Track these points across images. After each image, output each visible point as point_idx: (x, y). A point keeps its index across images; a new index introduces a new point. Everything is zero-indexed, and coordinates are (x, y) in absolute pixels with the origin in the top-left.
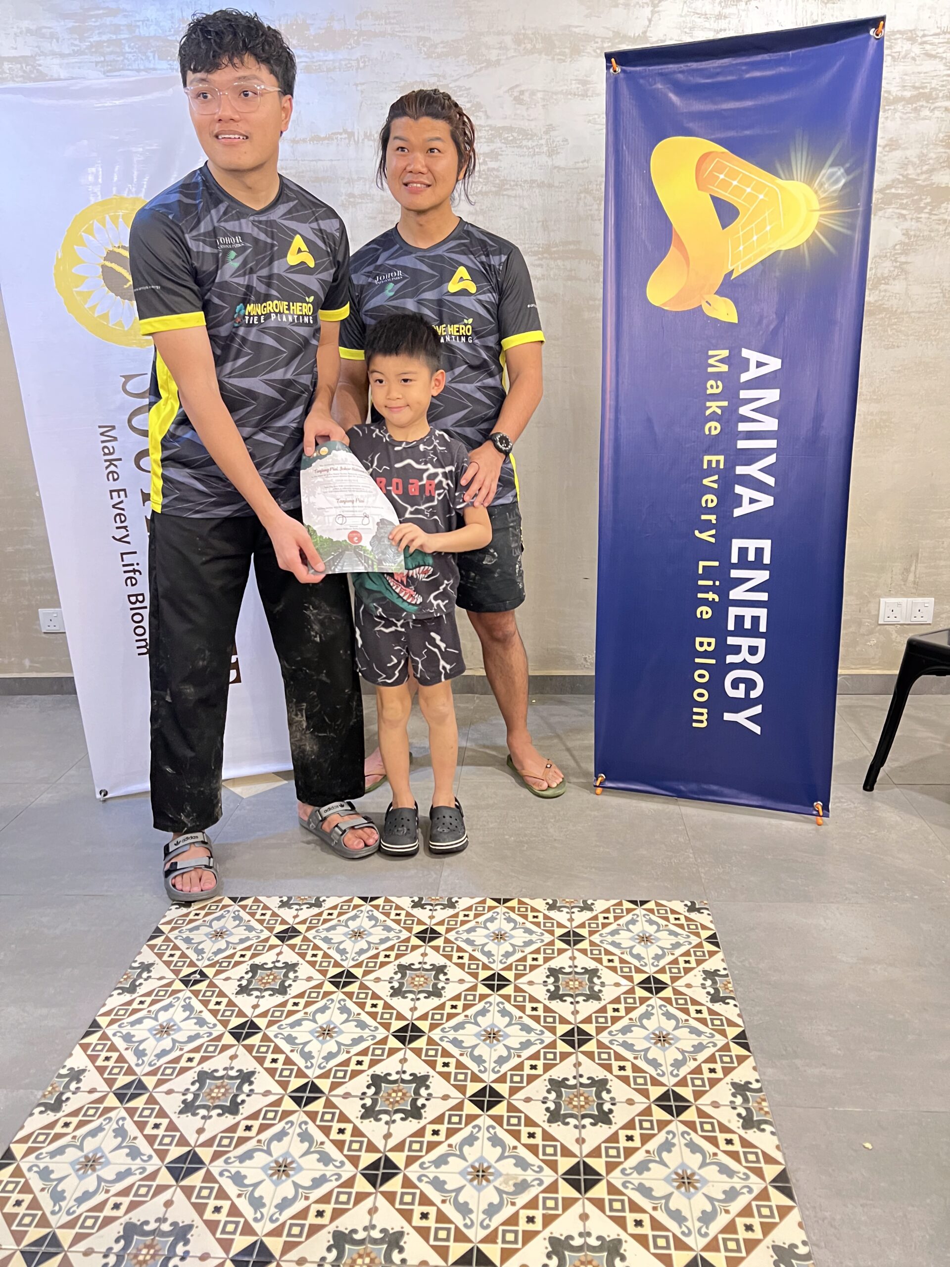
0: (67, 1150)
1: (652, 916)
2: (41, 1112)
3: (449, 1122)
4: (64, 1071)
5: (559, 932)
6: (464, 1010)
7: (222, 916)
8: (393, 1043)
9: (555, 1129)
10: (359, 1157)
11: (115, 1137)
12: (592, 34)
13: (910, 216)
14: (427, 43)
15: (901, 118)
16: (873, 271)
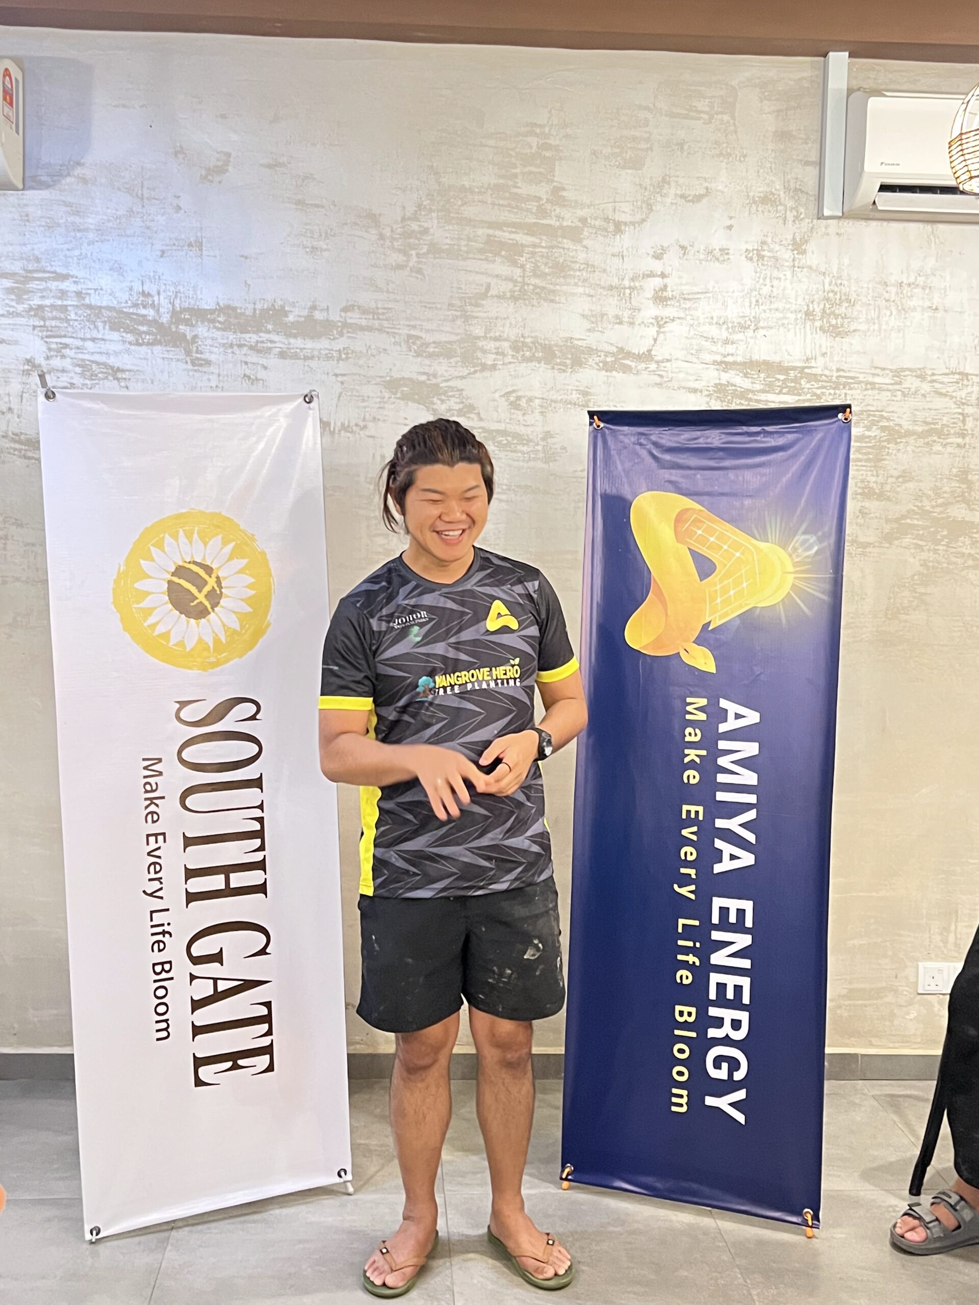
12: (595, 348)
13: (928, 547)
14: (418, 342)
15: (913, 451)
16: (892, 601)
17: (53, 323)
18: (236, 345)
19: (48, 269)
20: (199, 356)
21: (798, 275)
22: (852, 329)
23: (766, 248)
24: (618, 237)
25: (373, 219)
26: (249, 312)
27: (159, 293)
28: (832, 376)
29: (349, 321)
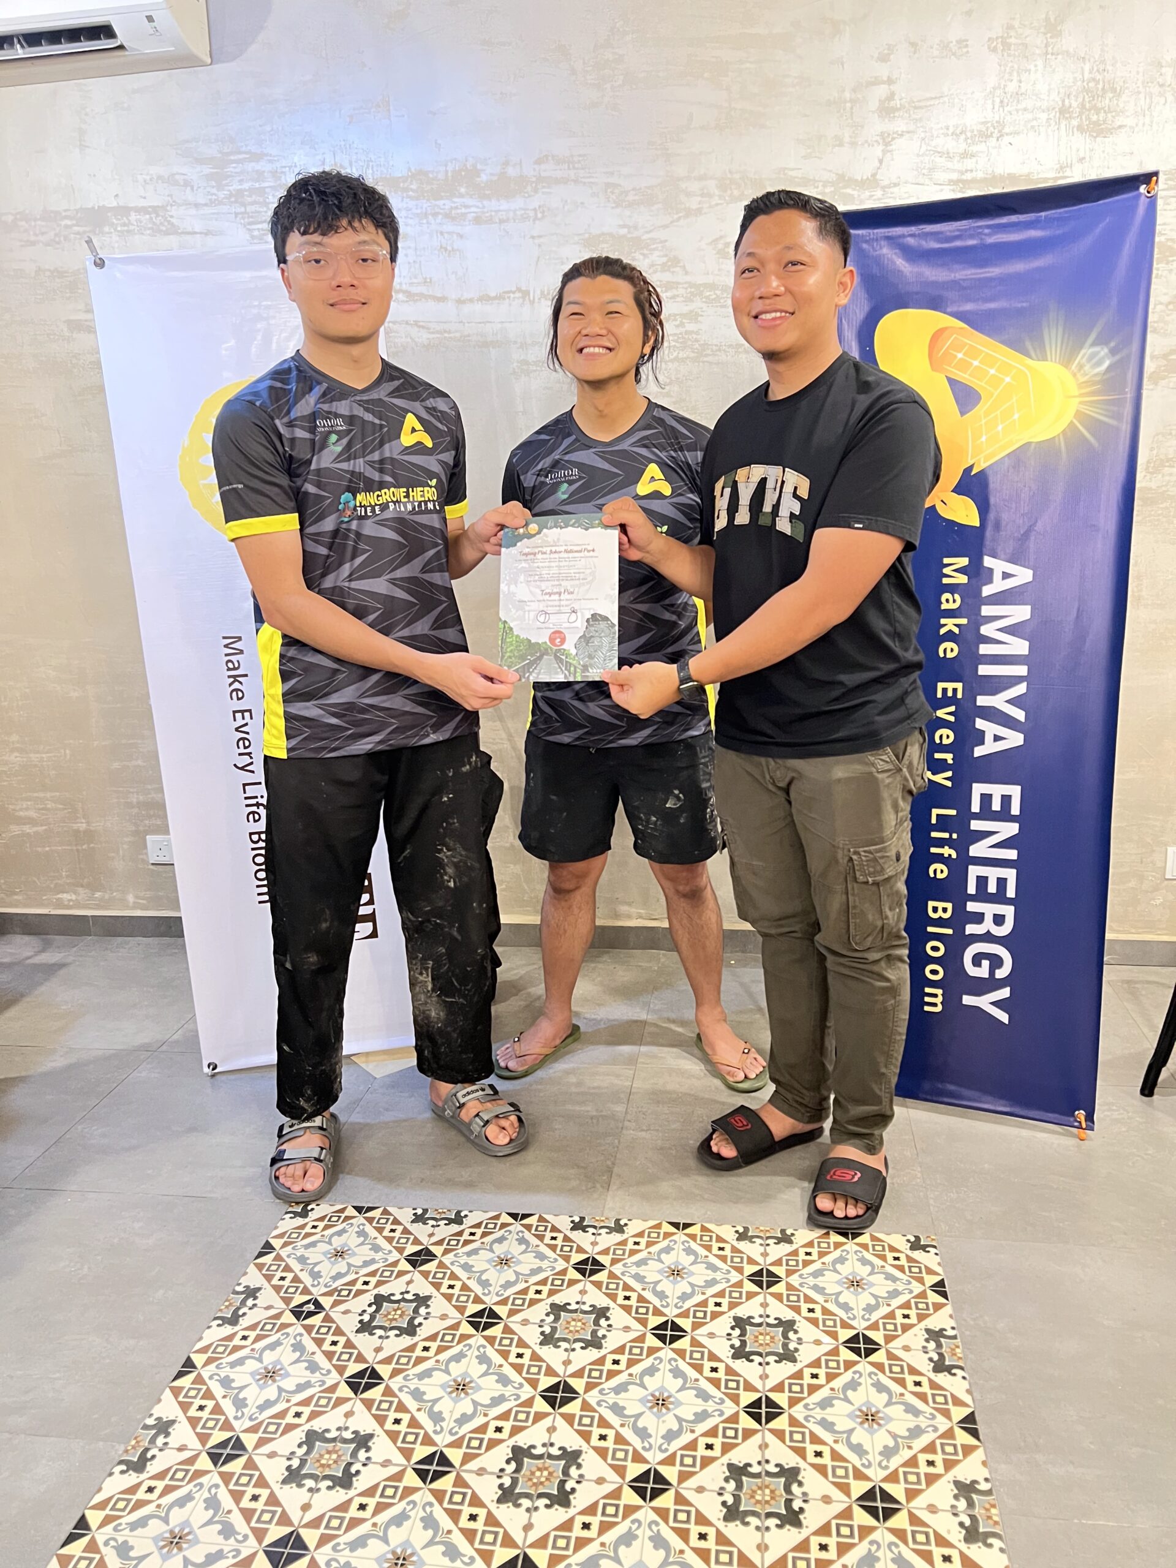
0: (150, 1522)
1: (865, 1253)
2: (122, 1472)
3: (604, 1514)
4: (150, 1421)
5: (750, 1269)
6: (629, 1366)
7: (344, 1231)
8: (541, 1405)
9: (732, 1531)
10: (492, 1552)
11: (206, 1509)
12: (810, 178)
14: (616, 191)
16: (1155, 452)
18: (431, 214)
19: (244, 149)
21: (1053, 63)
22: (1118, 123)
23: (1012, 33)
24: (837, 40)
25: (563, 51)
26: (441, 176)
27: (351, 164)
29: (543, 174)
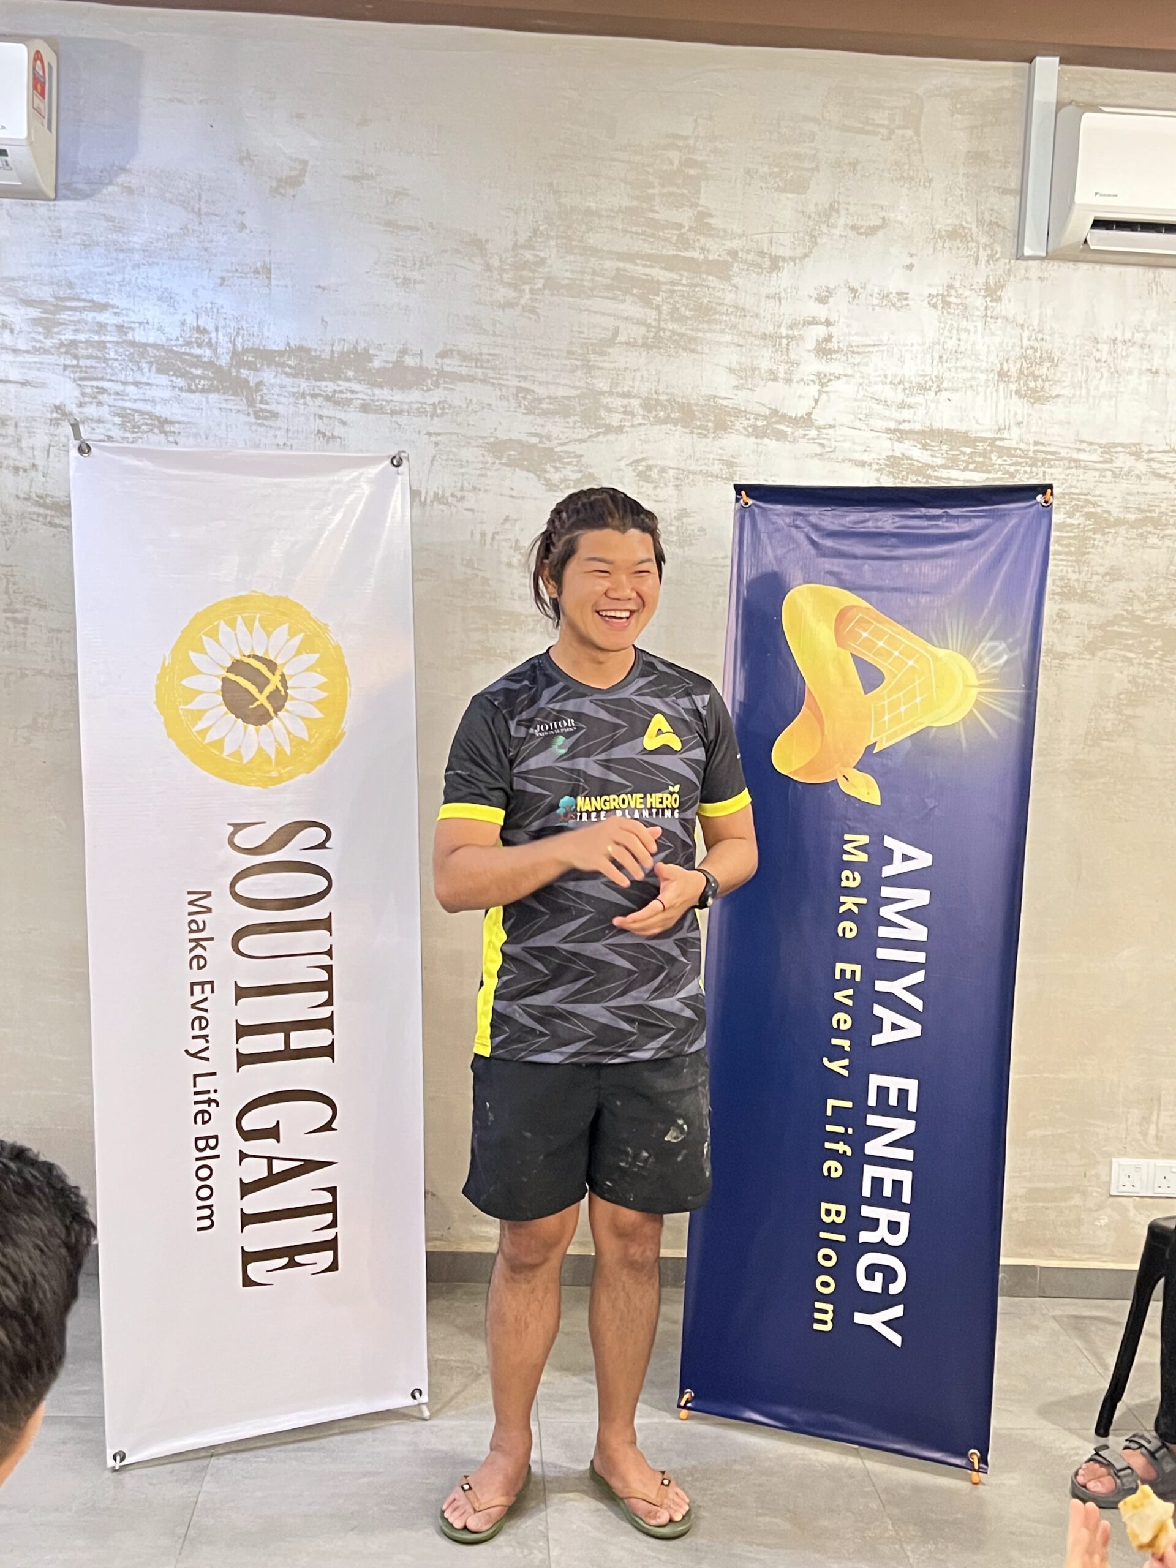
12: (743, 409)
13: (1137, 661)
14: (529, 397)
15: (1124, 545)
16: (1093, 724)
17: (89, 363)
18: (309, 394)
19: (83, 297)
20: (263, 406)
21: (993, 326)
22: (1054, 394)
23: (953, 292)
24: (775, 275)
25: (479, 245)
26: (326, 355)
27: (217, 330)
28: (1029, 451)
29: (446, 368)
